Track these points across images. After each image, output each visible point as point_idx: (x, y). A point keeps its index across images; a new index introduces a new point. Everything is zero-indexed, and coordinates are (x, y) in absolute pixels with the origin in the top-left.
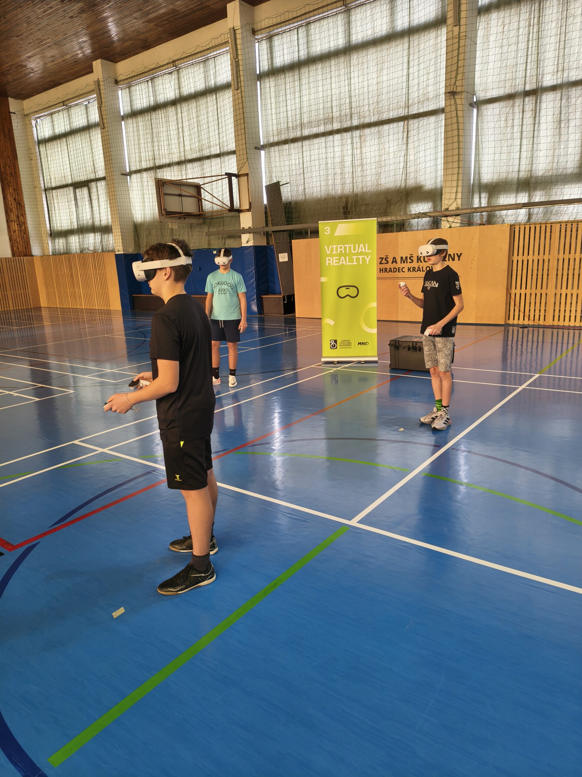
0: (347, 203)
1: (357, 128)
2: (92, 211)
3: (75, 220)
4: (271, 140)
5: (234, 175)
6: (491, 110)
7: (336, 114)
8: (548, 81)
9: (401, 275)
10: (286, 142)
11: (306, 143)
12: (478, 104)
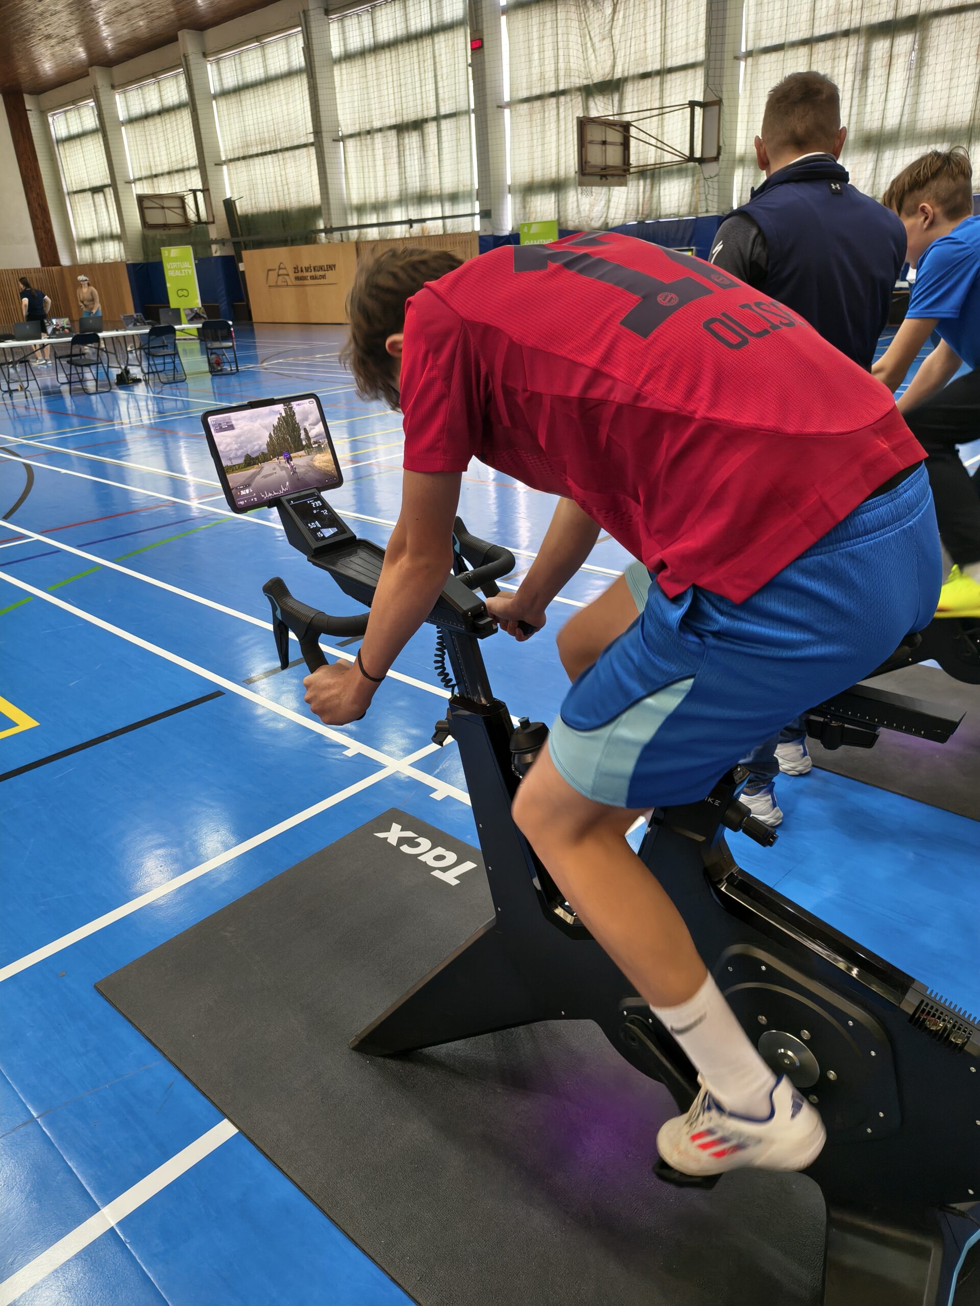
0: (283, 218)
1: (281, 150)
2: (110, 219)
3: (96, 228)
4: (229, 158)
5: (199, 190)
6: (351, 143)
9: (306, 282)
10: (238, 159)
11: (251, 161)
12: (343, 139)
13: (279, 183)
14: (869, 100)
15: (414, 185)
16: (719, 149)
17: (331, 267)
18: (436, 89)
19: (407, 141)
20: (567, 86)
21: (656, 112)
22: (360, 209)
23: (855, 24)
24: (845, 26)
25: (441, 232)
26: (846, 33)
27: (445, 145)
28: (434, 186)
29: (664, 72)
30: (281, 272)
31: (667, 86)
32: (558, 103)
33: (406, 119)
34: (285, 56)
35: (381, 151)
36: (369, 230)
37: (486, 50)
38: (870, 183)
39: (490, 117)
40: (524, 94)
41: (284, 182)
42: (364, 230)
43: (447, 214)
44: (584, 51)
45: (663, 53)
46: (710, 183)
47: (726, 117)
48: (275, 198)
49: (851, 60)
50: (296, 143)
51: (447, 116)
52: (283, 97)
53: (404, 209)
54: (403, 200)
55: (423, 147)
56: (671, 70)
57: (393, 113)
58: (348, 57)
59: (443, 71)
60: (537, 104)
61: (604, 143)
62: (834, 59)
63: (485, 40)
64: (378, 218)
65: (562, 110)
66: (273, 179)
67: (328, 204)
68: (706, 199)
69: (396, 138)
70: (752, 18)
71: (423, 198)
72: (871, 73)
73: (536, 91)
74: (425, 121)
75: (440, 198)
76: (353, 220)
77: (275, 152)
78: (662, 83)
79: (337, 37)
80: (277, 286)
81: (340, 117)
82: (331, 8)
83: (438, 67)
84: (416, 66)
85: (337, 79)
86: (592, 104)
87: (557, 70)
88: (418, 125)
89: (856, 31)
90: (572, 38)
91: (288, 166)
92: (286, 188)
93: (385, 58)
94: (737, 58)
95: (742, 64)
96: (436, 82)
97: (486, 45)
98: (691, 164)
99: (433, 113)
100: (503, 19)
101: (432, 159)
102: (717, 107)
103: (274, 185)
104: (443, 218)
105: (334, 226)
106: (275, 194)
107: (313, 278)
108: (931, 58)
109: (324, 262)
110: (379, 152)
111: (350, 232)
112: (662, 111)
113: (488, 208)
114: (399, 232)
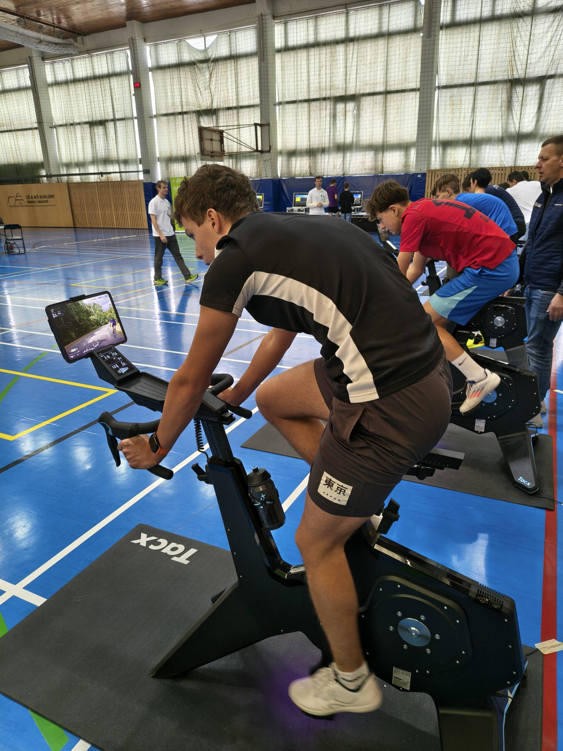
0: (17, 168)
1: (14, 130)
6: (61, 130)
7: (4, 122)
8: (77, 120)
9: (35, 204)
12: (55, 127)
13: (14, 149)
14: (338, 129)
15: (101, 153)
16: (270, 147)
17: (52, 196)
18: (113, 105)
19: (96, 131)
20: (188, 110)
21: (236, 127)
22: (68, 165)
23: (328, 96)
24: (324, 96)
25: (119, 180)
26: (325, 99)
27: (119, 135)
28: (113, 155)
29: (239, 108)
30: (17, 198)
31: (241, 114)
32: (183, 118)
33: (95, 119)
34: (16, 80)
35: (80, 135)
36: (74, 177)
37: (142, 89)
38: (342, 167)
39: (146, 122)
40: (165, 112)
41: (17, 148)
42: (71, 177)
43: (122, 170)
44: (196, 94)
45: (237, 99)
46: (267, 163)
47: (272, 131)
48: (11, 157)
49: (328, 111)
50: (24, 127)
51: (119, 120)
52: (15, 102)
53: (96, 166)
54: (95, 162)
55: (106, 134)
56: (242, 107)
57: (86, 116)
58: (57, 84)
59: (116, 96)
60: (172, 118)
61: (212, 140)
62: (320, 110)
63: (142, 83)
64: (79, 171)
65: (185, 121)
66: (9, 146)
67: (48, 162)
68: (266, 170)
69: (89, 129)
70: (280, 88)
71: (107, 161)
72: (338, 118)
73: (171, 111)
74: (106, 121)
75: (118, 162)
76: (64, 171)
77: (11, 131)
78: (238, 113)
79: (50, 73)
80: (15, 206)
81: (53, 116)
82: (45, 57)
83: (114, 94)
84: (100, 93)
85: (51, 95)
86: (201, 120)
87: (182, 102)
88: (102, 123)
89: (329, 98)
90: (189, 87)
91: (20, 140)
92: (18, 151)
93: (81, 87)
94: (275, 105)
95: (277, 107)
96: (112, 102)
97: (142, 86)
98: (256, 153)
99: (111, 117)
100: (150, 74)
101: (112, 141)
102: (267, 127)
103: (10, 149)
104: (120, 172)
105: (52, 174)
106: (11, 155)
107: (39, 202)
108: (363, 113)
109: (47, 194)
110: (79, 136)
111: (62, 177)
112: (239, 127)
113: (148, 169)
114: (93, 179)
